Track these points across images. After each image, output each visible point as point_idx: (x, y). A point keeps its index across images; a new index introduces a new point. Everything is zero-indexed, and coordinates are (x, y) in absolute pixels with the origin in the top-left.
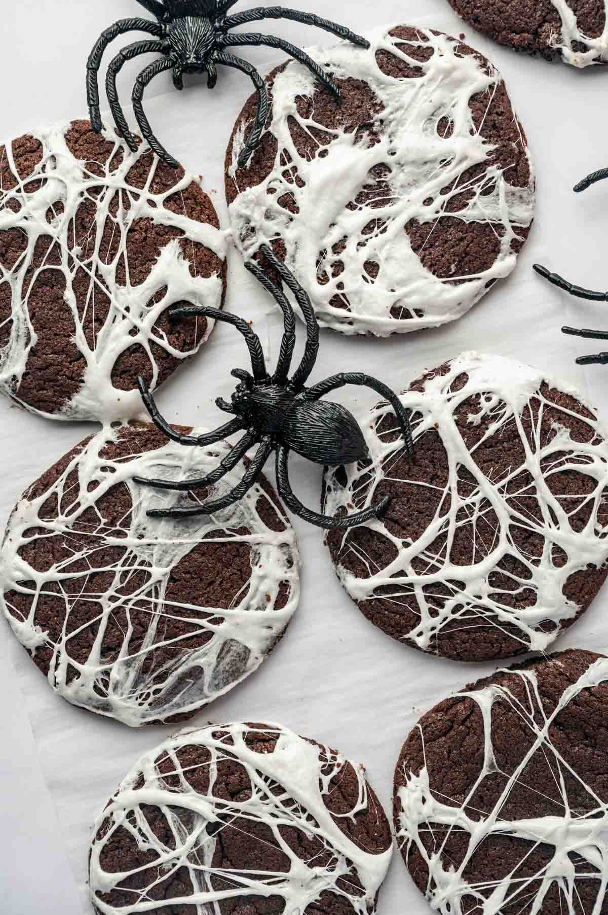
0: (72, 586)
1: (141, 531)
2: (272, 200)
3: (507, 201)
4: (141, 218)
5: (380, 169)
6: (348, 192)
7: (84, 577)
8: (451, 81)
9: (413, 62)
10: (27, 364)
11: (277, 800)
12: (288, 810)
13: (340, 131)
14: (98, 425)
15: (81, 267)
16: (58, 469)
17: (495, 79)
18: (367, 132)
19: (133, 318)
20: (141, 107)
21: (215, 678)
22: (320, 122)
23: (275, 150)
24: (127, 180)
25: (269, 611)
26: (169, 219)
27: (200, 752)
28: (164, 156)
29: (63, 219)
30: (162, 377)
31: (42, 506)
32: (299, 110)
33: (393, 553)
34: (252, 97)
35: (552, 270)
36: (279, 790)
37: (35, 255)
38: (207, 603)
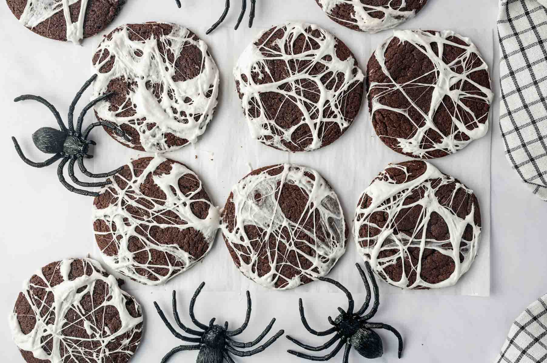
0: (280, 259)
1: (266, 225)
2: (148, 133)
3: (177, 37)
4: (140, 188)
5: (148, 85)
6: (153, 101)
7: (278, 253)
8: (120, 45)
9: (108, 59)
10: (186, 251)
11: (392, 202)
12: (398, 199)
13: (128, 97)
14: (219, 230)
15: (153, 218)
16: (232, 251)
17: (125, 27)
18: (131, 86)
19: (179, 203)
20: (95, 175)
21: (335, 213)
22: (122, 103)
23: (128, 125)
24: (122, 189)
25: (315, 183)
26: (144, 176)
27: (364, 228)
28: (117, 171)
29: (131, 219)
30: (207, 198)
31: (244, 262)
32: (114, 111)
33: (306, 125)
34: (104, 128)
35: (210, 27)
36: (388, 201)
37: (142, 235)
38: (303, 207)
